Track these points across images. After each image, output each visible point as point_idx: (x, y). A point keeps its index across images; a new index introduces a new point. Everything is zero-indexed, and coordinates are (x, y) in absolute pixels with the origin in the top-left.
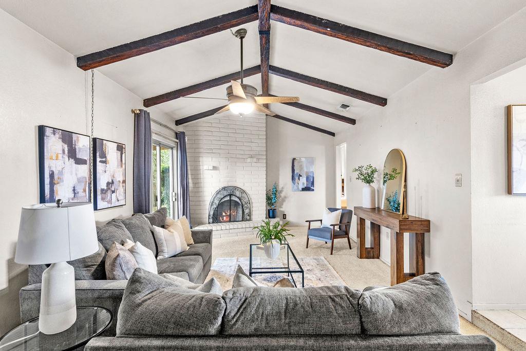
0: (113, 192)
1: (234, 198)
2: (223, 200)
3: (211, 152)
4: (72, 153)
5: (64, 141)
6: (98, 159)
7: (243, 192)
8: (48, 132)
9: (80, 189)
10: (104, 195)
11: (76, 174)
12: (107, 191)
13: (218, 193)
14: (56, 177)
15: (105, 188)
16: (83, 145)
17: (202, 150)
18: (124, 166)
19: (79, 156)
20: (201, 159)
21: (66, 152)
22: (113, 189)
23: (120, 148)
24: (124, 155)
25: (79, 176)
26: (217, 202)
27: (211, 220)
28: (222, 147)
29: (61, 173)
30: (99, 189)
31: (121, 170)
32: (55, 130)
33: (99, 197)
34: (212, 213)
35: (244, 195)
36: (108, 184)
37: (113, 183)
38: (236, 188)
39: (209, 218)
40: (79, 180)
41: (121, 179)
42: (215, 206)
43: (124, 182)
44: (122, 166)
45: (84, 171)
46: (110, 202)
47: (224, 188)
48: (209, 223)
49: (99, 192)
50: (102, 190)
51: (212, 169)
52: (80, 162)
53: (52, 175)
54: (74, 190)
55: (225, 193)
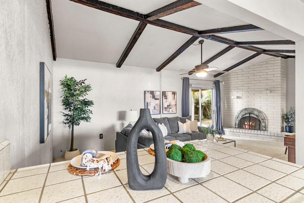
0: (170, 108)
1: (252, 115)
2: (245, 116)
3: (237, 89)
4: (154, 97)
5: (151, 94)
6: (164, 98)
7: (260, 112)
8: (146, 92)
9: (156, 107)
10: (166, 109)
11: (155, 103)
12: (167, 108)
13: (241, 111)
14: (148, 104)
16: (157, 94)
17: (231, 88)
18: (176, 99)
19: (156, 97)
20: (231, 93)
21: (152, 97)
22: (170, 107)
23: (174, 93)
24: (175, 96)
25: (156, 103)
26: (240, 117)
27: (237, 127)
28: (244, 85)
29: (150, 103)
30: (164, 107)
31: (174, 101)
32: (148, 91)
33: (164, 110)
34: (237, 122)
35: (260, 114)
36: (168, 106)
37: (170, 105)
38: (254, 109)
39: (235, 125)
40: (156, 105)
41: (174, 104)
42: (239, 119)
43: (176, 105)
44: (174, 100)
45: (157, 101)
46: (169, 111)
47: (246, 109)
48: (236, 128)
49: (164, 108)
51: (236, 98)
52: (156, 99)
53: (147, 103)
54: (154, 107)
55: (246, 112)
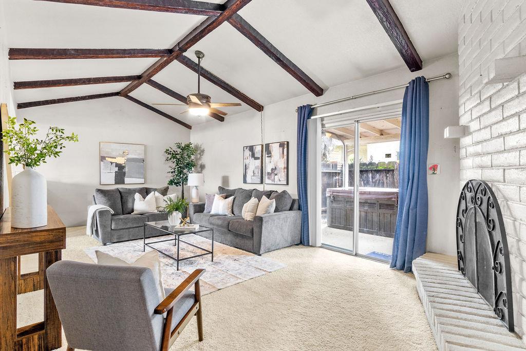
0: (276, 175)
4: (253, 155)
5: (250, 151)
6: (266, 155)
8: (245, 149)
9: (256, 172)
10: (269, 176)
11: (255, 165)
15: (270, 172)
16: (258, 150)
18: (285, 157)
19: (256, 156)
21: (251, 155)
22: (276, 173)
23: (283, 145)
24: (285, 150)
29: (249, 164)
30: (266, 172)
31: (283, 160)
32: (247, 147)
33: (266, 177)
36: (272, 169)
37: (276, 168)
40: (256, 168)
41: (283, 166)
43: (286, 168)
44: (283, 157)
45: (258, 162)
46: (274, 180)
49: (266, 174)
50: (268, 173)
52: (256, 158)
53: (246, 166)
54: (254, 172)
